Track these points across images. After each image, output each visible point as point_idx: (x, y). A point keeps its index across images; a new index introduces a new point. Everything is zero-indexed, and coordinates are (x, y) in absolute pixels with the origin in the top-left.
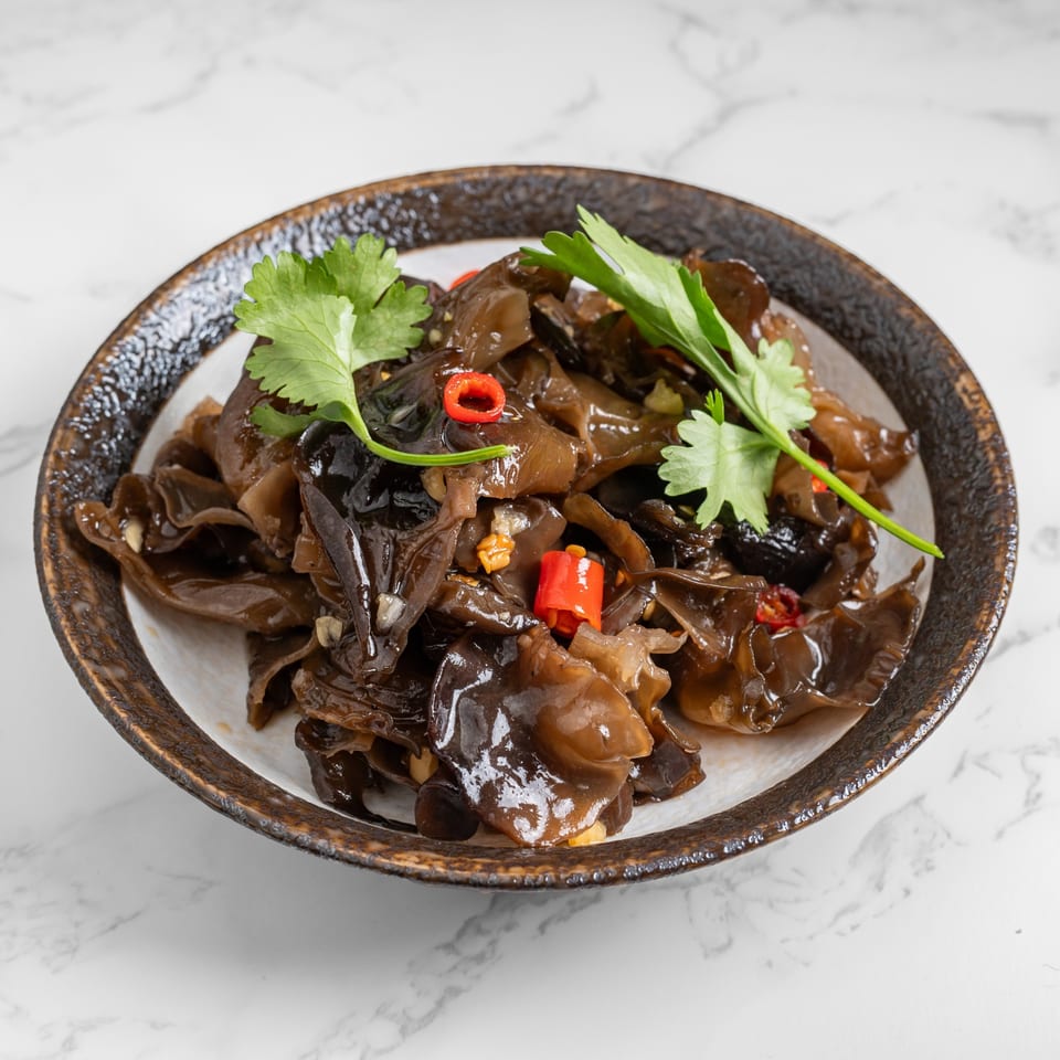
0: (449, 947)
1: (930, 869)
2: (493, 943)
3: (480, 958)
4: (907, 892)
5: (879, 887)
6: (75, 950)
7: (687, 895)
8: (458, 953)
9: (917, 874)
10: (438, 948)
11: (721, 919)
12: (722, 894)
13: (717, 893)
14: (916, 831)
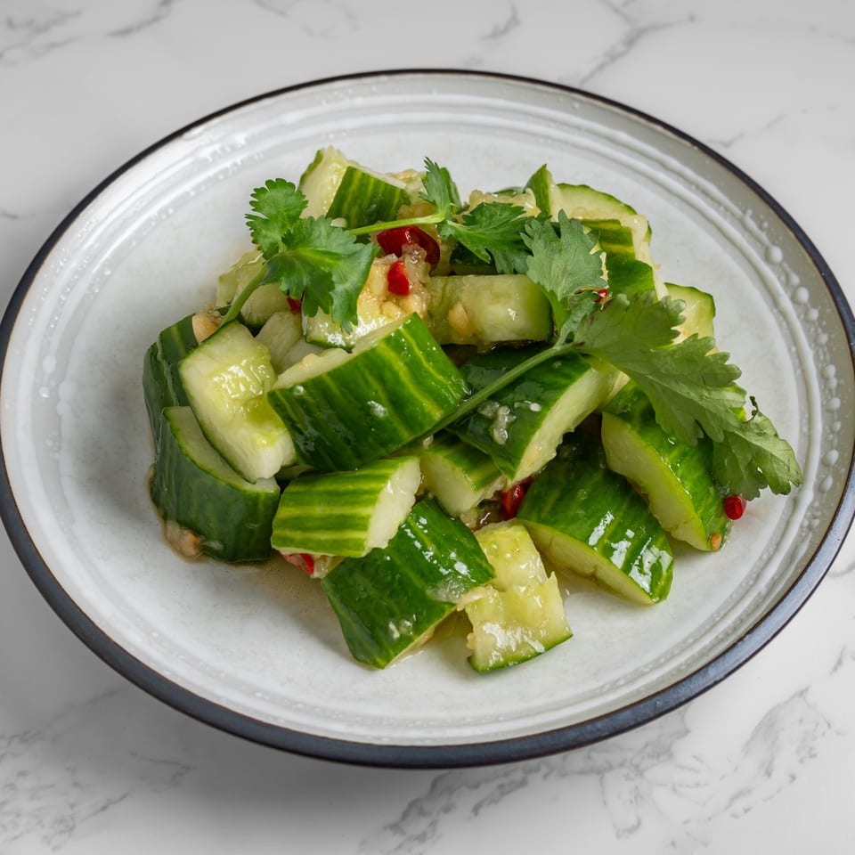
0: (395, 828)
1: (813, 756)
2: (433, 824)
3: (422, 838)
4: (793, 778)
5: (769, 773)
6: (71, 829)
7: (601, 779)
8: (403, 833)
9: (801, 761)
10: (385, 828)
11: (631, 802)
12: (632, 779)
13: (627, 778)
14: (801, 721)
